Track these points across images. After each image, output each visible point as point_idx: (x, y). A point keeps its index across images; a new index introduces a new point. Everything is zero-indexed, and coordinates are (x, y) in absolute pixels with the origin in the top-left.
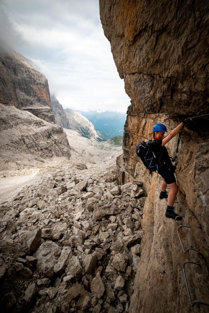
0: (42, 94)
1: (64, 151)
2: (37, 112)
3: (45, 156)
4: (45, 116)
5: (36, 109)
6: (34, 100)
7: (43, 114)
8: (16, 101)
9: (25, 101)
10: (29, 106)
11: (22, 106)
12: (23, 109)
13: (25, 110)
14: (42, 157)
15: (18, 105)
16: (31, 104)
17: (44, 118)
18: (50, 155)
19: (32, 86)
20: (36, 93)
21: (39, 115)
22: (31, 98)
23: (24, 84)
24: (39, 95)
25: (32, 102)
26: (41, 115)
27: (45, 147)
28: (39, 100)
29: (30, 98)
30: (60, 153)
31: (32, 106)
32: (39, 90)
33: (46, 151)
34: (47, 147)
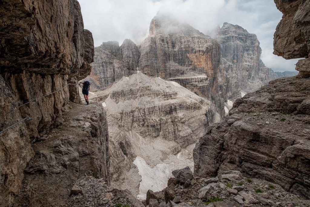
0: (200, 62)
1: (179, 135)
2: (185, 81)
3: (147, 134)
4: (194, 86)
5: (185, 79)
6: (187, 70)
7: (192, 85)
8: (163, 72)
9: (175, 72)
10: (179, 76)
11: (170, 77)
12: (170, 80)
13: (172, 80)
14: (142, 134)
15: (166, 76)
16: (182, 74)
17: (193, 88)
18: (154, 134)
19: (188, 55)
20: (192, 62)
21: (187, 85)
22: (184, 68)
23: (180, 54)
24: (195, 64)
25: (183, 72)
26: (189, 86)
27: (152, 124)
28: (194, 69)
29: (182, 68)
30: (171, 136)
31: (183, 76)
32: (197, 58)
33: (151, 129)
34: (155, 124)
